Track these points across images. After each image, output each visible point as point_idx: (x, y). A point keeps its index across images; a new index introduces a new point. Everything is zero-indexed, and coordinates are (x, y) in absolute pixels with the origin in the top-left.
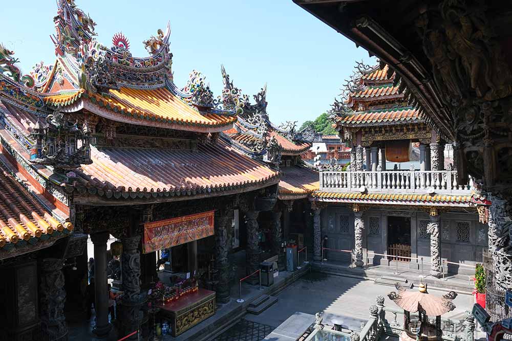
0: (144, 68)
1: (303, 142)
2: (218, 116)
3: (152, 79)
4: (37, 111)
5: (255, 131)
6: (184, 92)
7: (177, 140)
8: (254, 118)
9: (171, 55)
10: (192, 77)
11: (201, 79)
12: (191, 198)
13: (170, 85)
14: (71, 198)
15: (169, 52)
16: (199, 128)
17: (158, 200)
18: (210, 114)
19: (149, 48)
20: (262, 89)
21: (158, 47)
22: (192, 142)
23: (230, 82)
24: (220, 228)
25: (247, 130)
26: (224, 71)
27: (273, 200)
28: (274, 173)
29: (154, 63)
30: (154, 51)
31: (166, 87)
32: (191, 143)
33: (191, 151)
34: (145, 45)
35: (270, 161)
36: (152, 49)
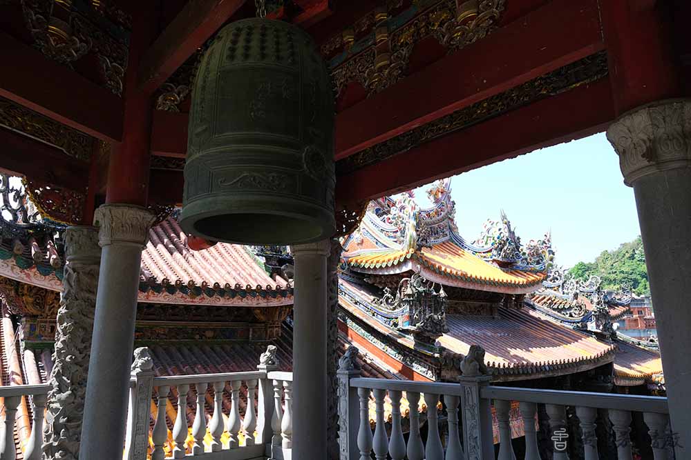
0: (429, 220)
1: (617, 305)
2: (523, 273)
3: (437, 232)
4: (343, 273)
5: (555, 290)
6: (475, 245)
7: (477, 304)
8: (553, 274)
9: (454, 203)
10: (487, 228)
11: (500, 230)
12: (529, 378)
13: (456, 238)
14: (438, 371)
15: (451, 200)
16: (508, 289)
17: (501, 378)
18: (512, 271)
19: (432, 198)
20: (546, 236)
21: (440, 195)
22: (493, 306)
23: (512, 230)
24: (545, 422)
25: (544, 289)
26: (504, 217)
27: (609, 384)
28: (609, 347)
29: (437, 213)
30: (437, 201)
31: (451, 239)
32: (491, 307)
33: (494, 318)
34: (427, 194)
35: (599, 331)
36: (435, 198)
